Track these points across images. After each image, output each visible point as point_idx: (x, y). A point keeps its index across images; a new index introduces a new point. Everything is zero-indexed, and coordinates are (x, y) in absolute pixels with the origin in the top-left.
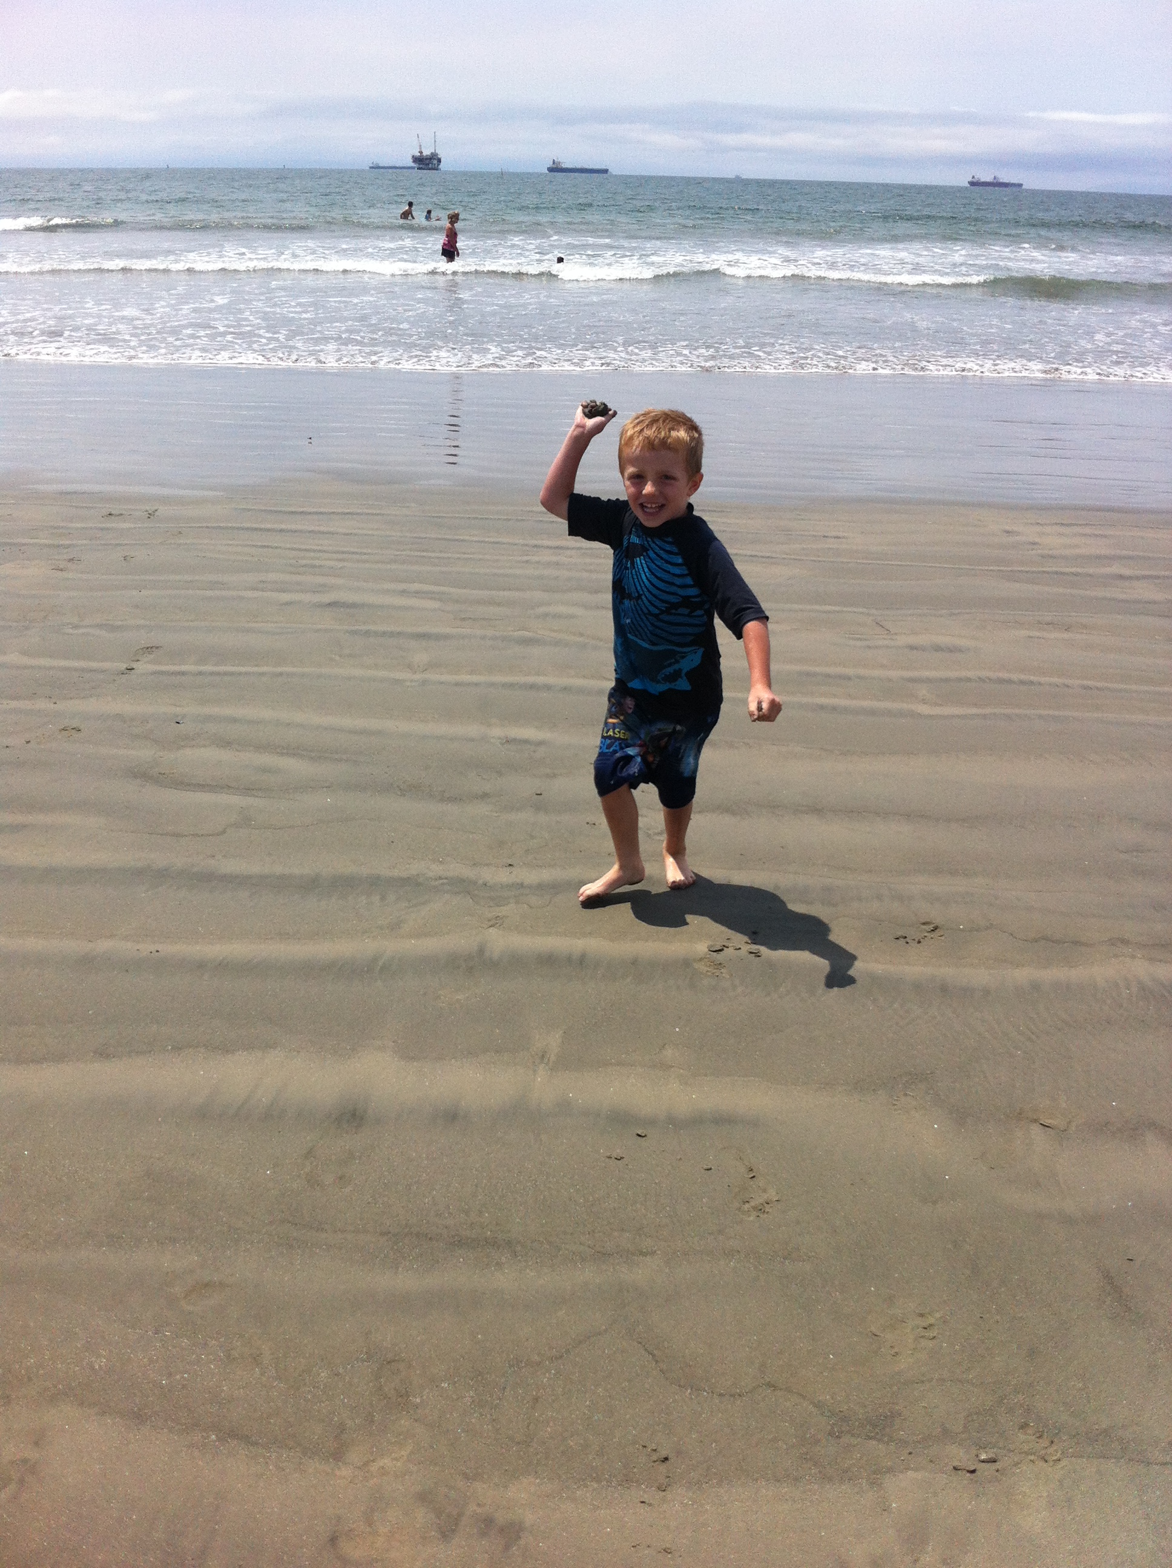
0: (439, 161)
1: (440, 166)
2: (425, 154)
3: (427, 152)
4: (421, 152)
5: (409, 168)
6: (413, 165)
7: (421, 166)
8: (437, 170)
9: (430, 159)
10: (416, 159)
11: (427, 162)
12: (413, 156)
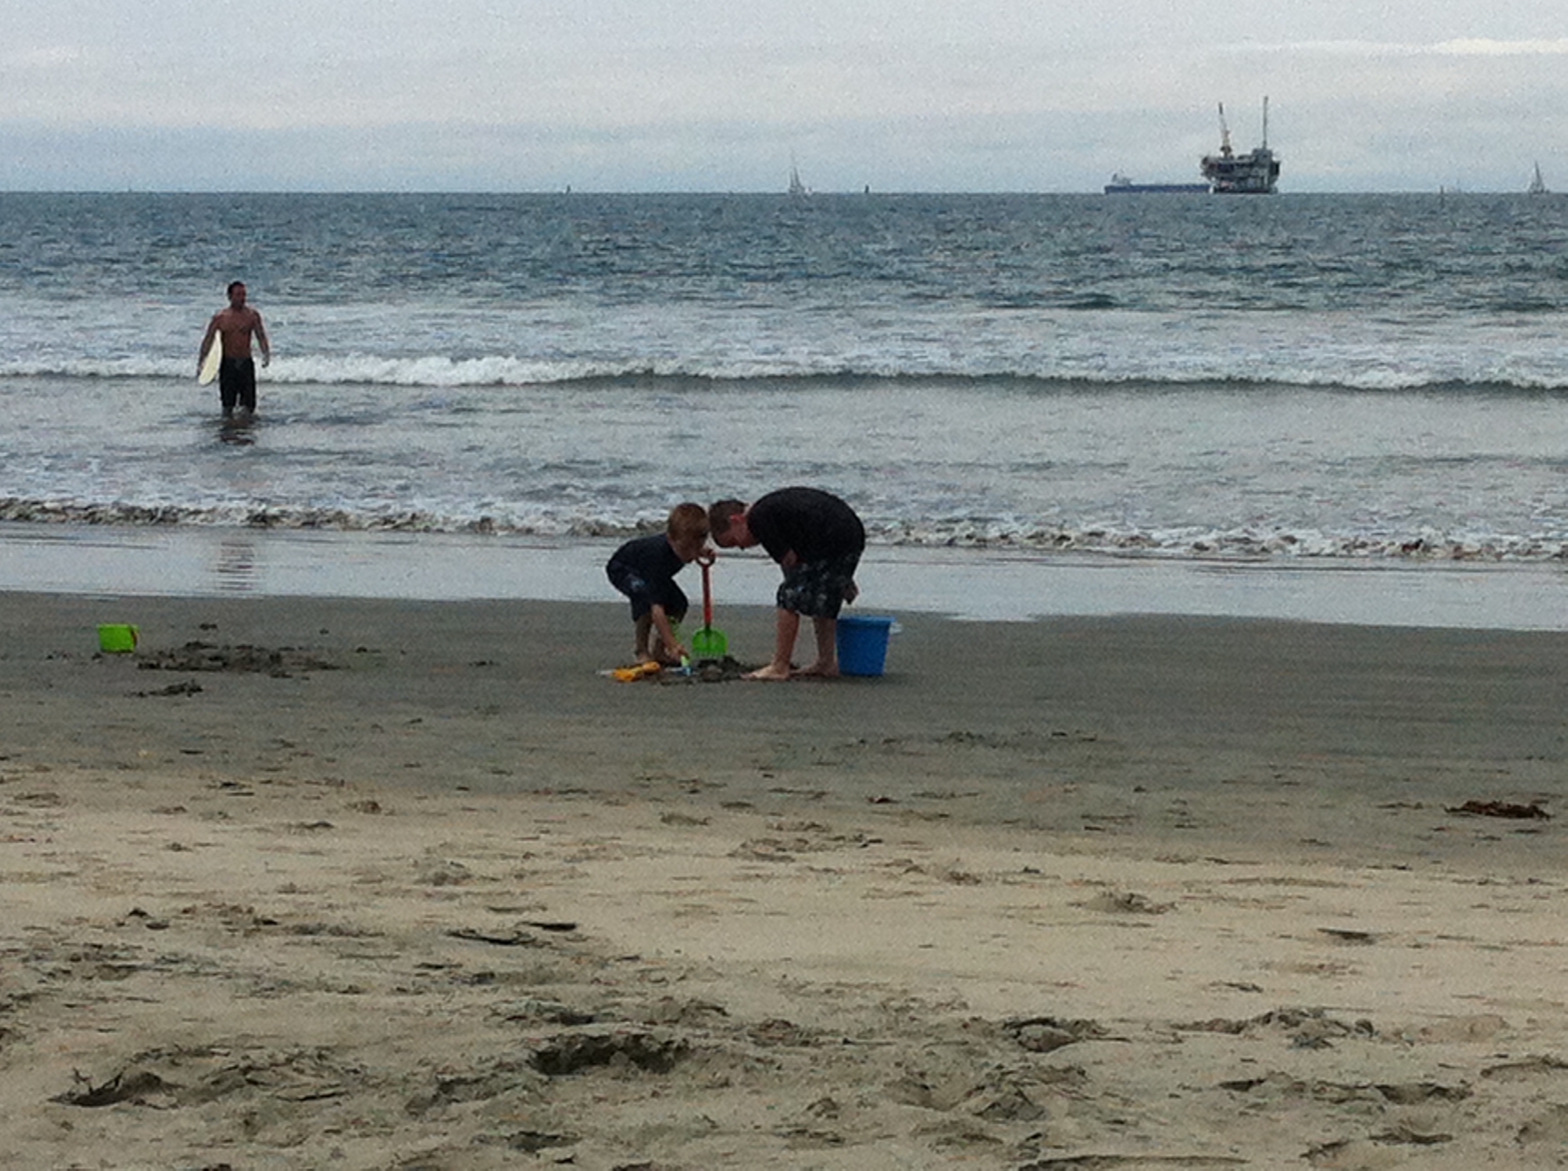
0: (1275, 169)
1: (1277, 184)
2: (1236, 153)
3: (1242, 149)
4: (1226, 149)
5: (1190, 188)
6: (1204, 180)
7: (1224, 184)
8: (1267, 192)
9: (1251, 165)
10: (1212, 166)
11: (1240, 173)
12: (1205, 161)
